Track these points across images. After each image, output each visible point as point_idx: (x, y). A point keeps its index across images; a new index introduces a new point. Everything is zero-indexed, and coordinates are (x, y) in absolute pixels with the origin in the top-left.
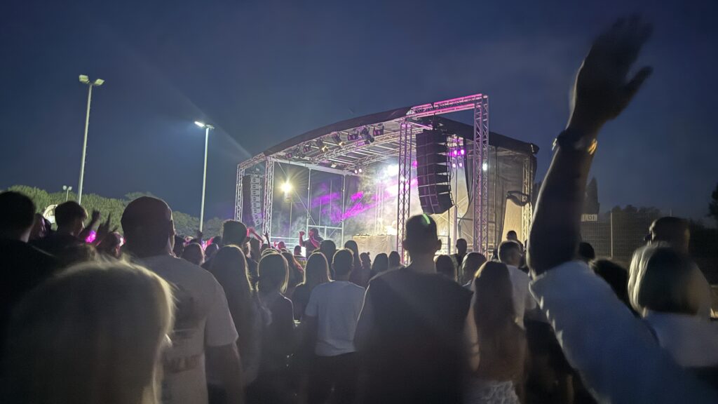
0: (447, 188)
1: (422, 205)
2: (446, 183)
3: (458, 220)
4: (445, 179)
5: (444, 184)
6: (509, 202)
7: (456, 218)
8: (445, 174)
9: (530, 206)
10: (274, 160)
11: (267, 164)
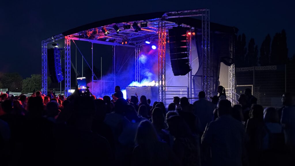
0: (187, 61)
3: (192, 77)
4: (186, 55)
5: (185, 58)
6: (222, 64)
8: (186, 52)
9: (233, 65)
10: (70, 38)
11: (66, 41)
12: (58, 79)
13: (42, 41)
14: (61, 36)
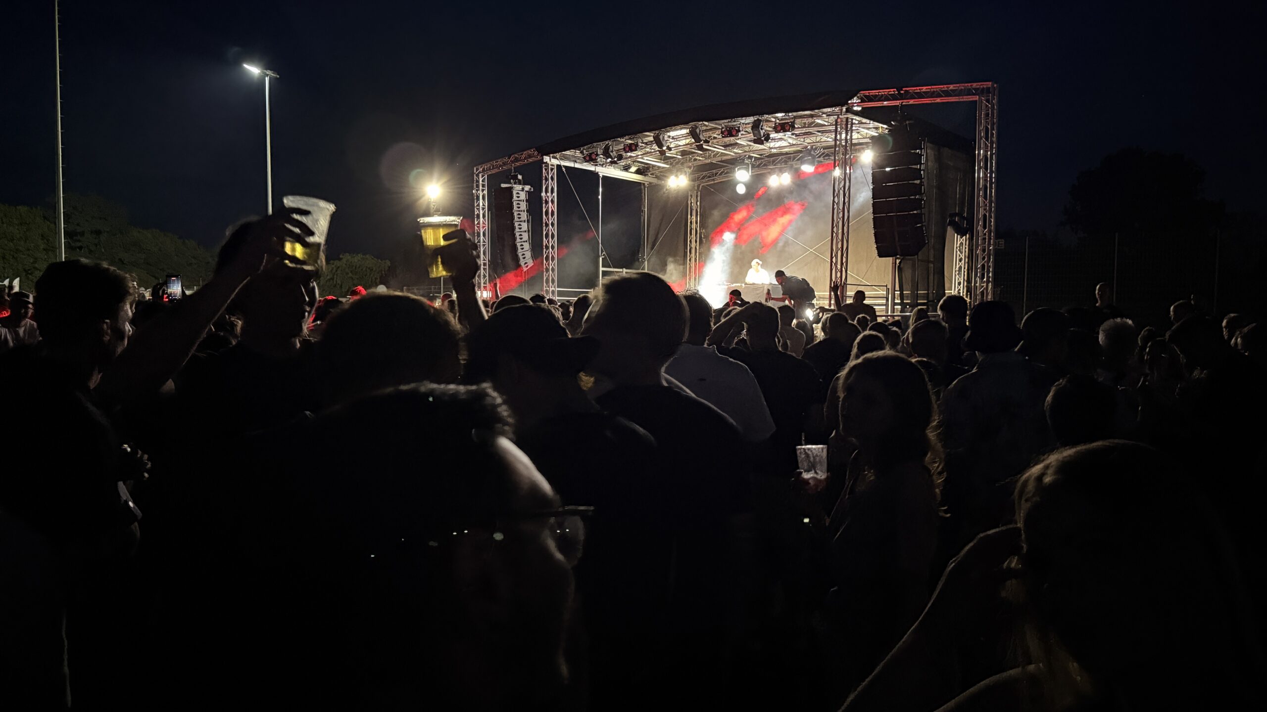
1: (877, 243)
2: (920, 212)
4: (920, 204)
8: (919, 197)
9: (968, 236)
10: (555, 162)
11: (546, 169)
12: (522, 264)
13: (475, 168)
14: (530, 156)
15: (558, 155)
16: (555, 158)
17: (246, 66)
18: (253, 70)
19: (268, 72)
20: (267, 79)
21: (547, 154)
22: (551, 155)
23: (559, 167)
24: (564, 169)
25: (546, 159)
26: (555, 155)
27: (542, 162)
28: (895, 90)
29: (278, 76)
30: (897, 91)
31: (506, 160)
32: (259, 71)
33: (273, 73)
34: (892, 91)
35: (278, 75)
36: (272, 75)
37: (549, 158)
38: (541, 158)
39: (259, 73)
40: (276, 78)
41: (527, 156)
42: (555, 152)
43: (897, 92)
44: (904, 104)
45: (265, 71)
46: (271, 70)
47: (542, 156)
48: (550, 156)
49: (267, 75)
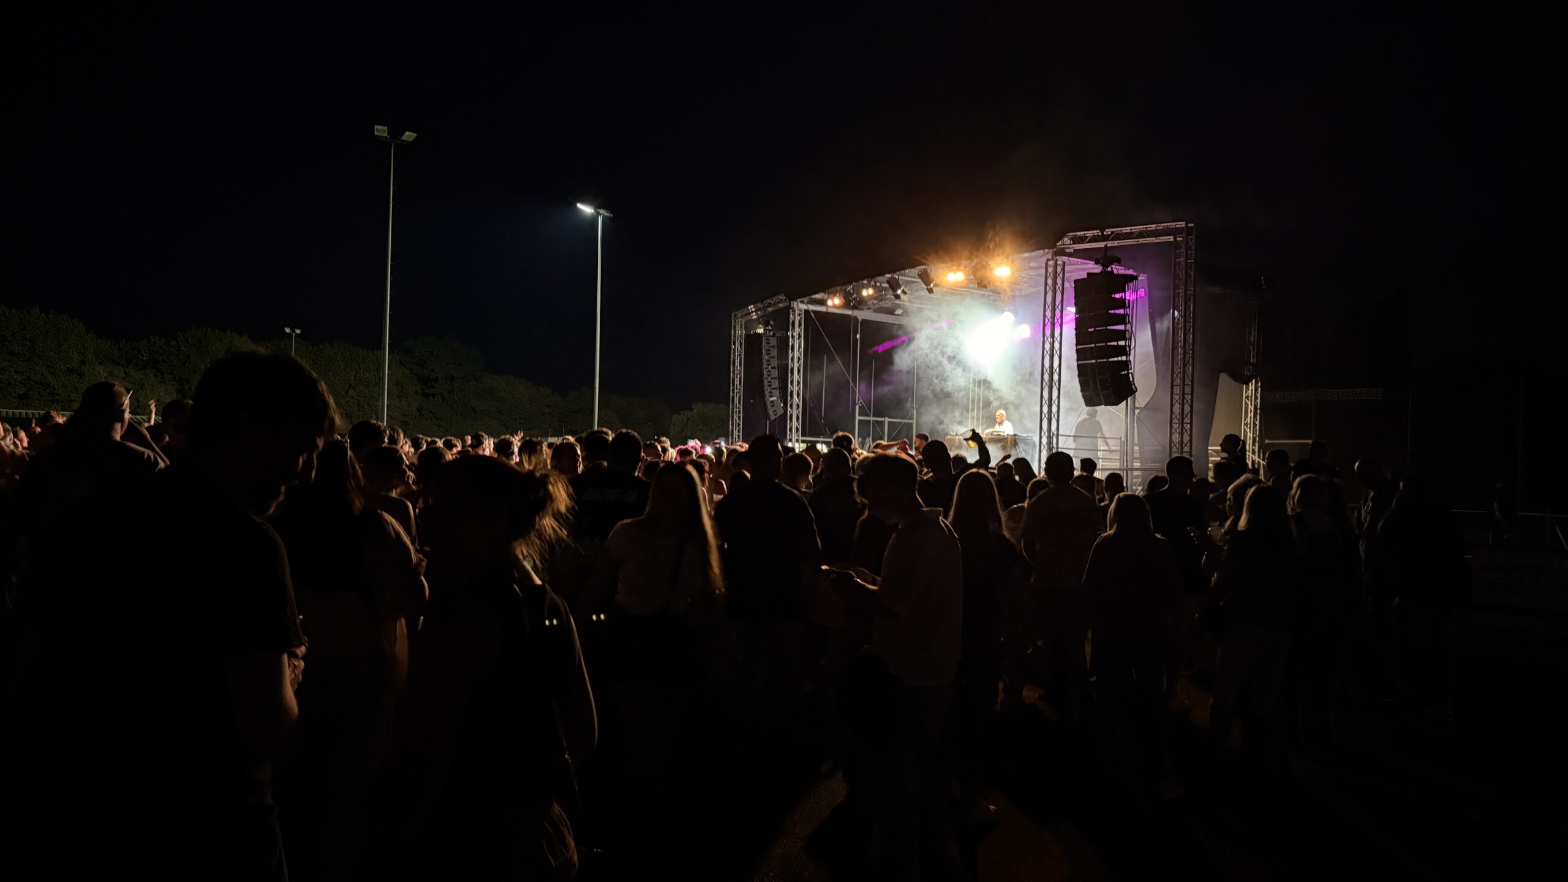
0: (1126, 365)
1: (1082, 390)
2: (1124, 358)
3: (1137, 411)
4: (1124, 351)
5: (1120, 359)
6: (1223, 377)
7: (1134, 408)
8: (1122, 343)
9: (1256, 383)
10: (803, 307)
11: (793, 314)
12: (771, 413)
13: (733, 314)
14: (781, 301)
15: (805, 300)
16: (802, 302)
17: (579, 206)
18: (586, 209)
19: (602, 211)
20: (600, 219)
21: (795, 299)
22: (800, 300)
23: (807, 312)
24: (813, 315)
25: (795, 304)
26: (804, 299)
27: (789, 307)
28: (1099, 231)
29: (612, 215)
30: (1101, 231)
31: (759, 305)
32: (592, 211)
33: (607, 212)
34: (1096, 232)
35: (611, 213)
36: (606, 214)
37: (795, 303)
38: (788, 304)
39: (592, 213)
40: (609, 218)
41: (779, 302)
42: (804, 297)
43: (1100, 234)
44: (1108, 245)
45: (599, 210)
46: (604, 209)
47: (790, 301)
48: (797, 302)
49: (600, 214)
